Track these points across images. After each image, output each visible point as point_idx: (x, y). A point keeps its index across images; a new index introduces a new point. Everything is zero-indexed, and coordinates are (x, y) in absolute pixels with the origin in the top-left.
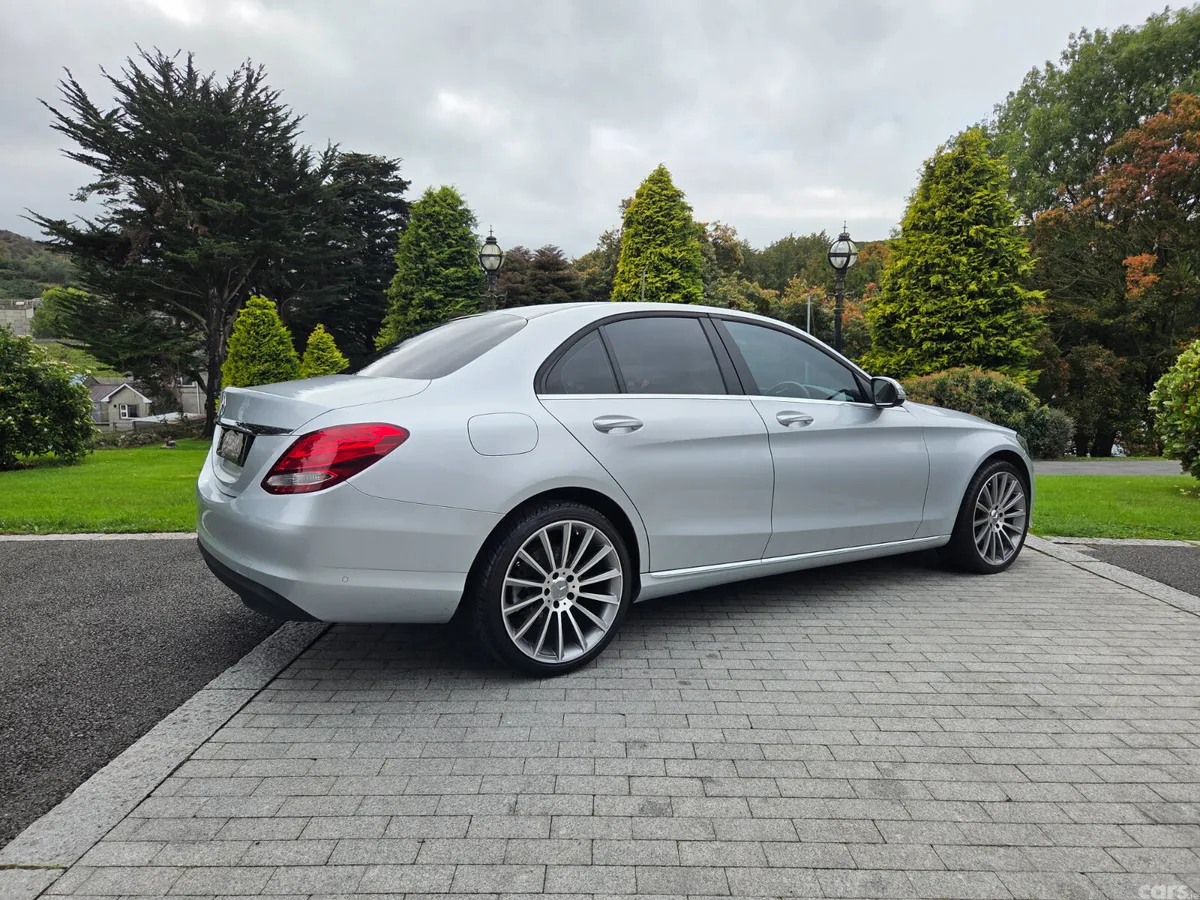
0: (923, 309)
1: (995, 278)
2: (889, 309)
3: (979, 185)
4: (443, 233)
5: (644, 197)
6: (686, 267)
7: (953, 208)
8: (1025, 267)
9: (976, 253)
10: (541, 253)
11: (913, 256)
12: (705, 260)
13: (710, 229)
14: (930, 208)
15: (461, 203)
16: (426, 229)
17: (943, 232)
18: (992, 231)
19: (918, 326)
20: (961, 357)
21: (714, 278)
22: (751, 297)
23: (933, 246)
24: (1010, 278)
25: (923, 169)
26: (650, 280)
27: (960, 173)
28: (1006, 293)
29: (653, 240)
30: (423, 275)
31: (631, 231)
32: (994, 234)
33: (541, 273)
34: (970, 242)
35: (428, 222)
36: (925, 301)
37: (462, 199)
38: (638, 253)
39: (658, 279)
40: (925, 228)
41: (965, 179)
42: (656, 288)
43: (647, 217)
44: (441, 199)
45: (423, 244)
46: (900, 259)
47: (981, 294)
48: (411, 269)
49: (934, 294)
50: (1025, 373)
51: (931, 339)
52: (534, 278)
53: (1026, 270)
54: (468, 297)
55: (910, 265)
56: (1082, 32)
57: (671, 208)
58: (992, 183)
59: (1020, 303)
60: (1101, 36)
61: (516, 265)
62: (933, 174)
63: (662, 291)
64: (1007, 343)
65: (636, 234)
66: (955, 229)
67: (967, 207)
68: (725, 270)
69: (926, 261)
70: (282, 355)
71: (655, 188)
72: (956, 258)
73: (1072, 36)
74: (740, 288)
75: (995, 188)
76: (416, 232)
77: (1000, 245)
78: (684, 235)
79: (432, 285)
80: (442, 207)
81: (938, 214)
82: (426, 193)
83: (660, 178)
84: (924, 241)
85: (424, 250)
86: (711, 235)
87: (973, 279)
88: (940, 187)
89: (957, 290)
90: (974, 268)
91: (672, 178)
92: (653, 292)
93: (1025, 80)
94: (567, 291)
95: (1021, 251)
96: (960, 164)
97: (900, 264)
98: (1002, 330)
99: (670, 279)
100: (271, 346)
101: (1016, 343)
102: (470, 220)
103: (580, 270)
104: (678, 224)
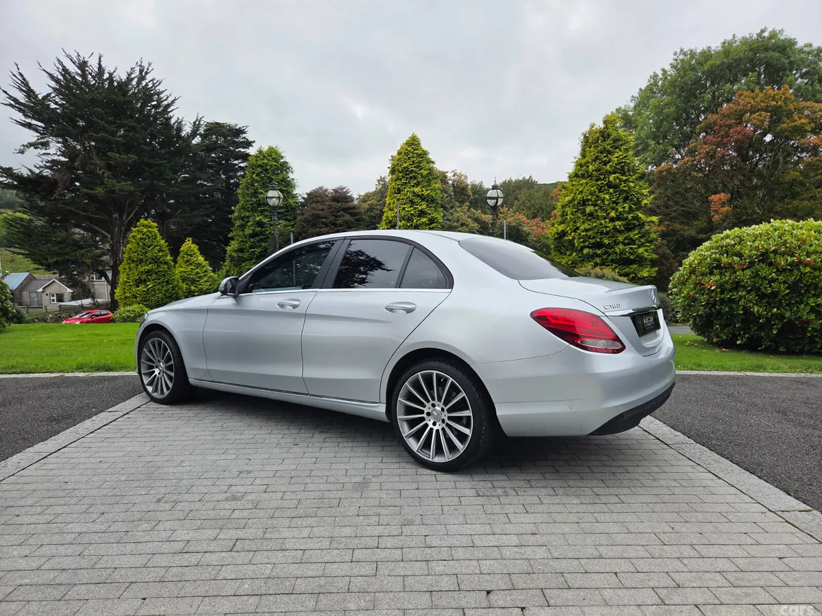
0: (582, 228)
1: (627, 209)
2: (561, 228)
3: (616, 148)
4: (269, 177)
5: (403, 154)
6: (430, 200)
7: (600, 163)
8: (646, 201)
9: (615, 192)
10: (336, 191)
11: (575, 194)
12: (446, 195)
13: (449, 175)
14: (585, 164)
15: (282, 158)
16: (257, 175)
17: (594, 179)
18: (624, 178)
19: (579, 239)
20: (606, 259)
21: (452, 207)
22: (477, 220)
23: (588, 187)
24: (637, 208)
25: (582, 138)
26: (407, 209)
27: (605, 140)
28: (634, 218)
29: (409, 183)
30: (255, 205)
31: (394, 176)
32: (626, 180)
33: (334, 204)
34: (610, 185)
35: (259, 170)
36: (583, 223)
37: (282, 155)
38: (399, 191)
39: (412, 208)
40: (583, 176)
41: (607, 145)
42: (411, 214)
43: (405, 168)
44: (268, 155)
45: (256, 184)
46: (567, 196)
47: (618, 218)
48: (248, 201)
49: (589, 218)
50: (647, 269)
51: (588, 247)
52: (330, 207)
53: (646, 204)
54: (286, 220)
55: (573, 199)
56: (681, 51)
57: (420, 162)
58: (625, 147)
59: (643, 225)
60: (692, 54)
61: (319, 199)
62: (587, 142)
63: (415, 216)
64: (635, 250)
65: (398, 179)
66: (602, 177)
67: (609, 162)
68: (460, 202)
69: (583, 197)
70: (161, 260)
71: (409, 149)
72: (602, 195)
73: (675, 54)
74: (469, 214)
75: (627, 150)
76: (251, 177)
77: (630, 188)
78: (429, 180)
79: (262, 212)
80: (269, 160)
81: (591, 167)
82: (258, 151)
83: (413, 142)
84: (582, 184)
85: (257, 189)
86: (450, 179)
87: (613, 209)
88: (592, 149)
89: (603, 216)
90: (614, 202)
91: (421, 142)
92: (409, 217)
93: (649, 81)
94: (352, 216)
95: (643, 191)
96: (604, 134)
97: (567, 199)
98: (632, 242)
99: (420, 208)
100: (154, 252)
101: (641, 250)
102: (288, 169)
103: (363, 202)
104: (425, 173)
